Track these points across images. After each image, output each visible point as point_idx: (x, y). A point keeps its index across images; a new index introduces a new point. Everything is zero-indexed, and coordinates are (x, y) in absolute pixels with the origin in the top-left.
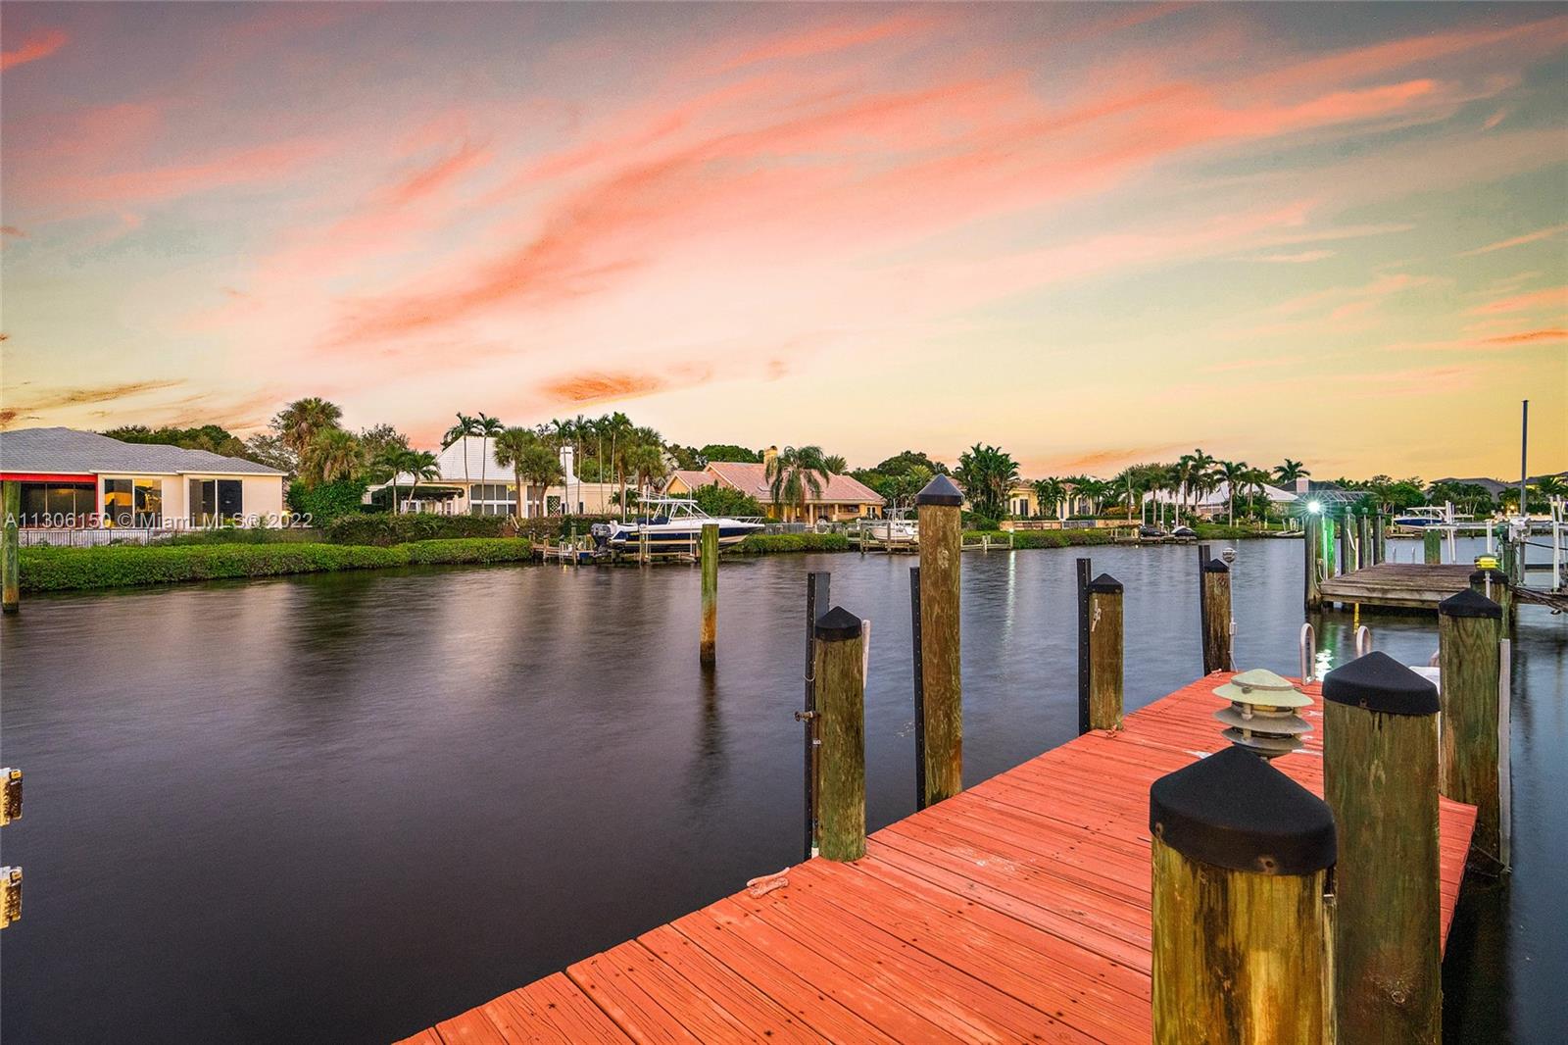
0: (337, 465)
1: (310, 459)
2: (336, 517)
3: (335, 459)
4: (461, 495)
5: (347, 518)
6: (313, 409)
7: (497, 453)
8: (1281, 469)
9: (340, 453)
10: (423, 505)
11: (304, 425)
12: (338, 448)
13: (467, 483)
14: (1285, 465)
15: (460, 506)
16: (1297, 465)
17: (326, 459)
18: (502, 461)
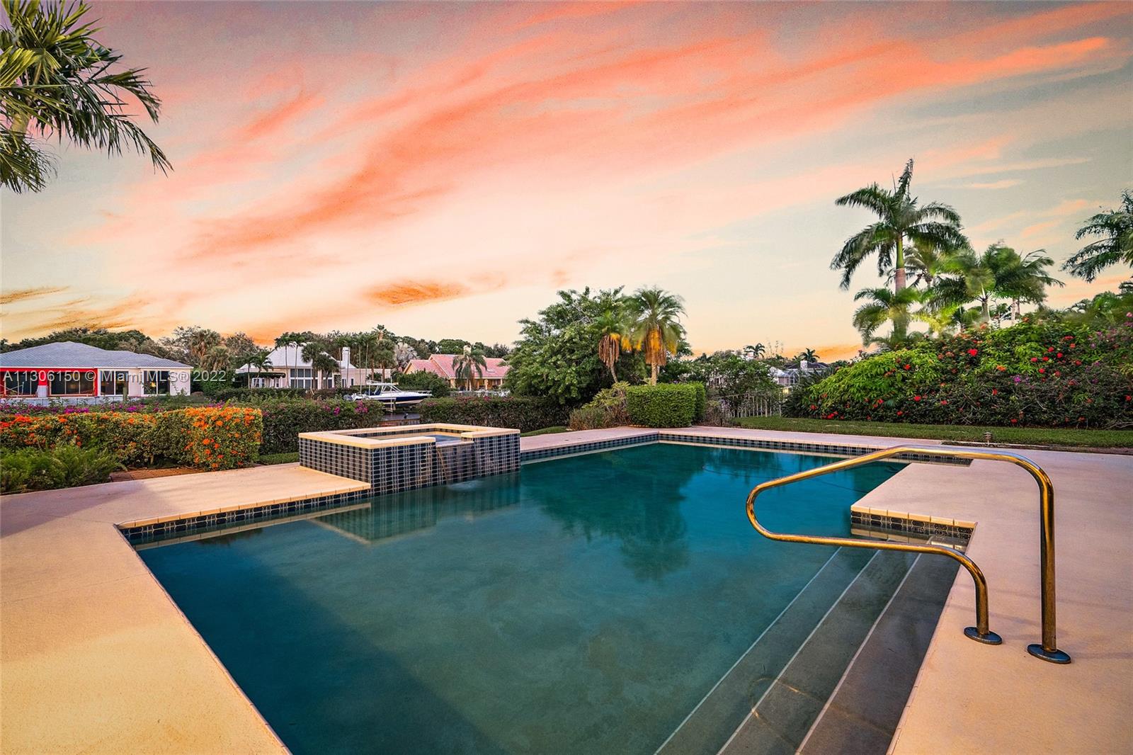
0: (220, 365)
1: (207, 361)
2: (219, 390)
3: (219, 361)
4: (284, 377)
5: (225, 391)
6: (207, 335)
7: (303, 356)
8: (804, 354)
9: (221, 358)
10: (263, 380)
11: (203, 343)
12: (220, 356)
13: (287, 368)
14: (806, 352)
15: (283, 383)
16: (812, 352)
17: (215, 361)
18: (306, 360)
